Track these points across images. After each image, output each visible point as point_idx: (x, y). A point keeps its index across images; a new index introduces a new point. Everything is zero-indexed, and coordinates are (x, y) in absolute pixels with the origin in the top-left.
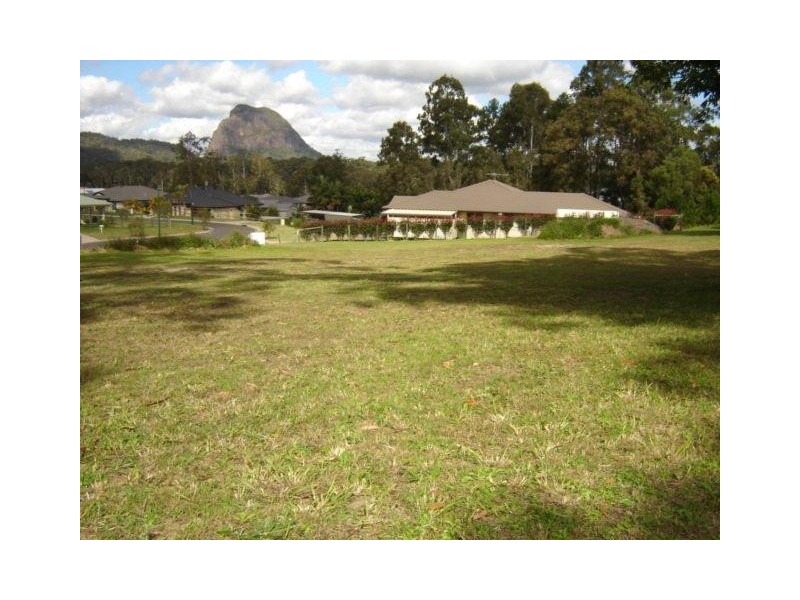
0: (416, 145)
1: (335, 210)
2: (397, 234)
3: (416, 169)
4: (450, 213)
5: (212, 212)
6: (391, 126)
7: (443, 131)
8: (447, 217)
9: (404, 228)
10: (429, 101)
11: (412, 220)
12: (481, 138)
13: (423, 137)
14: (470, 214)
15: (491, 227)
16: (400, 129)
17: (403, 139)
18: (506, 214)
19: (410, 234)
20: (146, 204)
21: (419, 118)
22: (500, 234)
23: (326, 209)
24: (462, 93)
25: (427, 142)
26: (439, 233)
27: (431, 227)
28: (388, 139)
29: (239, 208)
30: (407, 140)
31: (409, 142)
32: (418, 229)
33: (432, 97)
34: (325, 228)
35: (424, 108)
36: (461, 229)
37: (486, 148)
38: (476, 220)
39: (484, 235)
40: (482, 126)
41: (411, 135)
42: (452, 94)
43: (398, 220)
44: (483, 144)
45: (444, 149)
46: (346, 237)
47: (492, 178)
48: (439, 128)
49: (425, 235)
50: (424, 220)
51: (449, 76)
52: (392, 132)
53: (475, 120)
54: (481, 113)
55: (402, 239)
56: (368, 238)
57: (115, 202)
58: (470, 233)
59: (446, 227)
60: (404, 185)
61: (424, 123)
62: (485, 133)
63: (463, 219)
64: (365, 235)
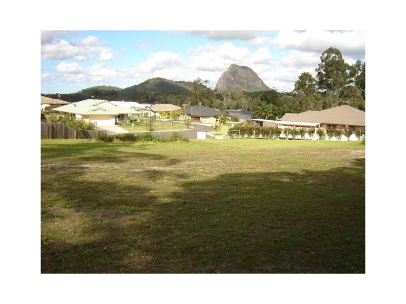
0: (314, 85)
1: (269, 119)
2: (282, 135)
3: (313, 98)
4: (315, 124)
5: (201, 119)
6: (301, 75)
7: (330, 78)
8: (314, 127)
9: (286, 132)
10: (323, 61)
11: (291, 128)
12: (351, 81)
13: (318, 80)
14: (329, 125)
15: (338, 134)
16: (305, 77)
17: (307, 82)
18: (351, 126)
19: (290, 136)
20: (168, 113)
21: (316, 70)
22: (344, 138)
23: (265, 119)
24: (341, 57)
25: (321, 83)
26: (307, 136)
27: (302, 133)
28: (299, 82)
29: (216, 117)
30: (309, 82)
31: (310, 83)
32: (295, 133)
33: (324, 59)
35: (319, 65)
36: (320, 133)
37: (353, 87)
38: (333, 129)
39: (334, 139)
40: (352, 75)
41: (311, 80)
42: (335, 57)
43: (283, 127)
44: (352, 84)
45: (329, 87)
46: (253, 136)
47: (346, 104)
48: (328, 76)
49: (298, 137)
50: (297, 128)
51: (333, 47)
52: (301, 78)
53: (348, 71)
54: (350, 68)
55: (284, 139)
56: (265, 137)
57: (155, 112)
58: (327, 137)
59: (312, 132)
61: (319, 73)
62: (353, 79)
63: (324, 129)
64: (263, 135)
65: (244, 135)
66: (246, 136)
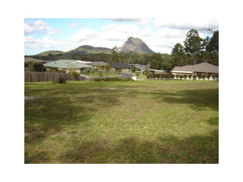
0: (183, 50)
1: (157, 69)
2: (175, 78)
3: (182, 57)
4: (191, 72)
6: (176, 45)
7: (191, 46)
8: (191, 74)
9: (177, 76)
10: (187, 37)
11: (180, 74)
12: (203, 48)
13: (185, 48)
14: (197, 73)
15: (204, 77)
16: (178, 45)
17: (179, 48)
18: (209, 73)
19: (179, 78)
20: (103, 67)
21: (184, 42)
22: (206, 79)
23: (155, 69)
24: (198, 35)
25: (187, 49)
26: (188, 78)
27: (185, 77)
28: (174, 49)
29: (129, 69)
30: (180, 49)
31: (181, 49)
32: (181, 77)
33: (188, 35)
34: (154, 76)
35: (186, 39)
36: (195, 77)
37: (205, 51)
38: (200, 75)
39: (201, 79)
40: (204, 44)
41: (181, 47)
42: (194, 35)
43: (175, 74)
44: (204, 50)
45: (192, 51)
46: (160, 79)
47: (205, 62)
49: (183, 79)
50: (183, 74)
51: (194, 29)
52: (176, 46)
53: (202, 42)
54: (204, 40)
55: (176, 80)
57: (94, 66)
58: (197, 79)
59: (190, 77)
60: (179, 62)
61: (185, 44)
62: (205, 47)
63: (195, 74)
64: (165, 78)
65: (155, 78)
66: (156, 78)
